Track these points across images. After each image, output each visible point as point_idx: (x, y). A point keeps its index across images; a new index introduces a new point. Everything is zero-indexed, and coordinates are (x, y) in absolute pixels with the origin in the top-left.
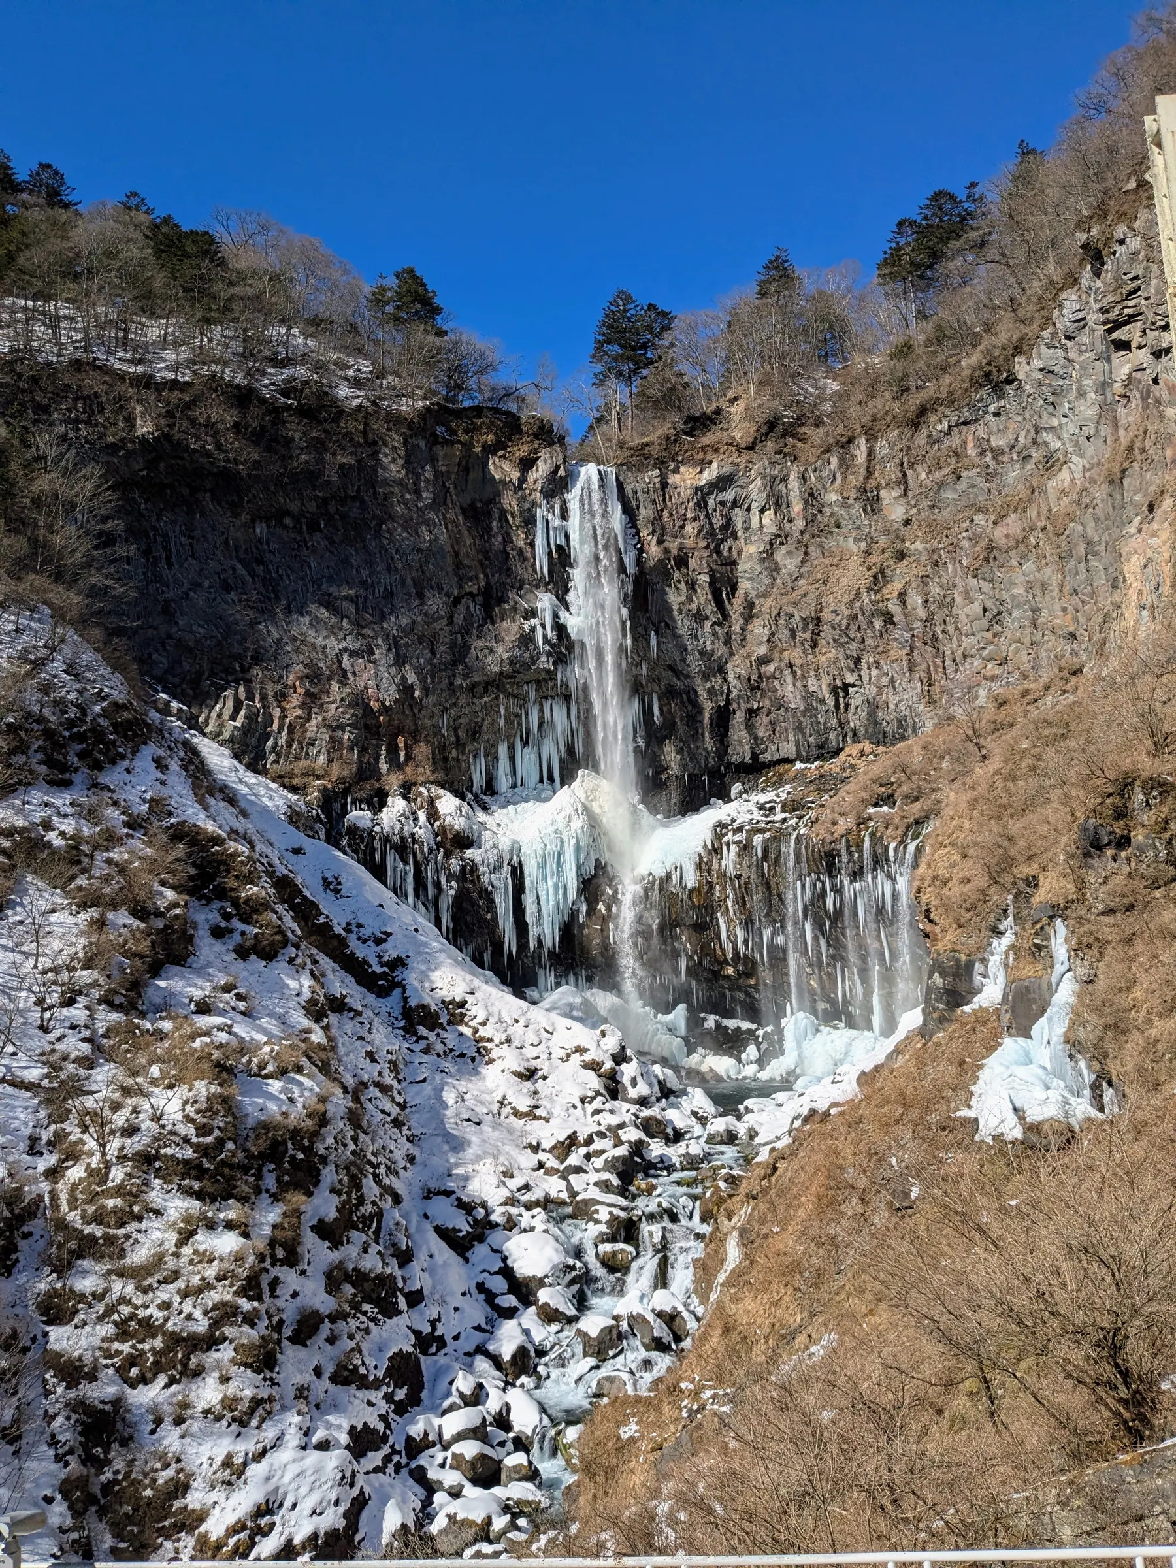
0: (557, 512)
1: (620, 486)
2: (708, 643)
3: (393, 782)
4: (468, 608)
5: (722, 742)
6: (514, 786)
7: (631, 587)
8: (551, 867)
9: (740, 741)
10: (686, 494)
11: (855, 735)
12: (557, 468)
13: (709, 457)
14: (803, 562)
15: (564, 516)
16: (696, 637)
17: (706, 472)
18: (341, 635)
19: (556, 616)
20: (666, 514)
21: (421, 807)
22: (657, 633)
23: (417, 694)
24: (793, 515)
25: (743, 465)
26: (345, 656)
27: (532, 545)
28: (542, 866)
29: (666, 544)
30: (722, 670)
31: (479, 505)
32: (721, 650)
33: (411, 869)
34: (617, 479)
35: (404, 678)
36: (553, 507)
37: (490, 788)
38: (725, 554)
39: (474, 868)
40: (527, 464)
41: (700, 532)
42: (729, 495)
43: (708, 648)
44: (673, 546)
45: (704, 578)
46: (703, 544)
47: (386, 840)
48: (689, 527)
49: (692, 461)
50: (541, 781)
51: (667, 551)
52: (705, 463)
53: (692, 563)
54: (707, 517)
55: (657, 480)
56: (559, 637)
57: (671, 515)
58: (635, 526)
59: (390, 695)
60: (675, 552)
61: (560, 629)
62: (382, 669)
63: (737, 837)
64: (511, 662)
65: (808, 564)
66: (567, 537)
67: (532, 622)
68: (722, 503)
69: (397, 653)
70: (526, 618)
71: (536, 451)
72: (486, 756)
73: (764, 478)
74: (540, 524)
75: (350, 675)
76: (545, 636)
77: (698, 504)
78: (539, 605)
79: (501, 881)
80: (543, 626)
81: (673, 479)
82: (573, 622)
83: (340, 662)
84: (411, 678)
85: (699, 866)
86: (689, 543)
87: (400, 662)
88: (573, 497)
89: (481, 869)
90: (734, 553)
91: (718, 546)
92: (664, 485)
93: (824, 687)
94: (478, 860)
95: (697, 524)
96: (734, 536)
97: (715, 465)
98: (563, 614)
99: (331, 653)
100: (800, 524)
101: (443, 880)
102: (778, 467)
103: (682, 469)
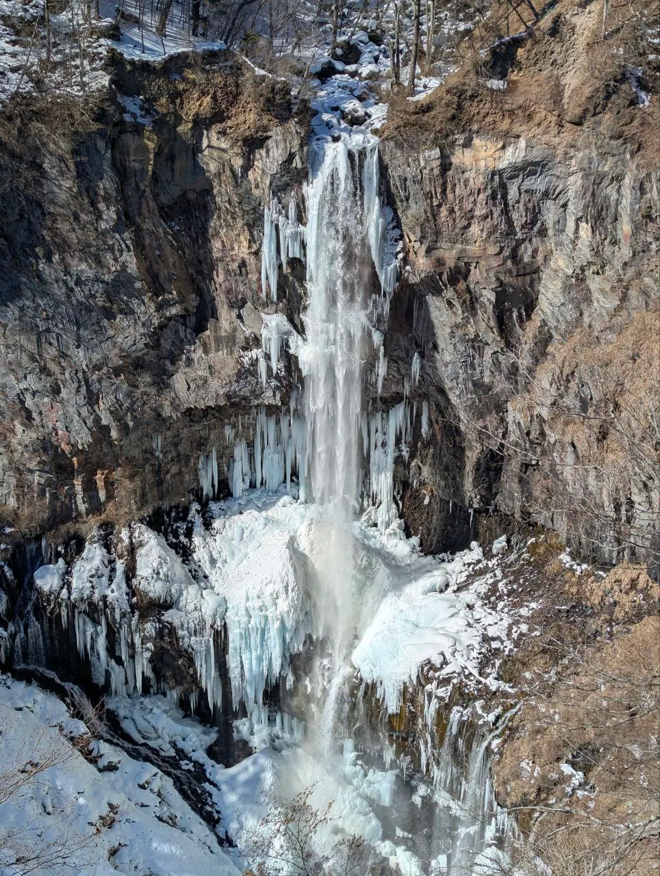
0: (292, 212)
1: (383, 169)
2: (487, 373)
3: (91, 528)
4: (177, 332)
5: (489, 489)
6: (253, 486)
7: (387, 307)
8: (255, 639)
9: (511, 494)
10: (476, 181)
11: (633, 553)
12: (291, 157)
13: (517, 128)
14: (618, 309)
15: (301, 219)
16: (473, 366)
17: (510, 150)
18: (21, 374)
19: (284, 347)
20: (444, 212)
21: (120, 557)
22: (422, 356)
23: (114, 434)
24: (620, 236)
25: (560, 152)
26: (28, 397)
27: (257, 254)
28: (246, 636)
29: (437, 254)
30: (500, 408)
31: (192, 196)
32: (501, 385)
33: (102, 629)
34: (380, 159)
35: (97, 420)
36: (285, 207)
37: (224, 490)
38: (526, 259)
39: (172, 631)
40: (253, 144)
41: (489, 235)
42: (538, 183)
43: (486, 380)
44: (449, 254)
45: (488, 296)
46: (492, 250)
47: (73, 607)
48: (475, 229)
49: (491, 131)
50: (285, 482)
51: (440, 262)
52: (508, 138)
53: (475, 275)
54: (506, 212)
55: (436, 164)
56: (288, 368)
57: (452, 211)
58: (398, 226)
59: (83, 438)
60: (450, 263)
61: (290, 361)
62: (72, 410)
63: (441, 692)
64: (228, 396)
65: (624, 313)
66: (303, 246)
67: (255, 353)
68: (530, 192)
69: (89, 391)
70: (245, 349)
71: (266, 129)
72: (220, 457)
73: (586, 176)
74: (267, 228)
75: (34, 415)
76: (269, 369)
77: (493, 197)
78: (264, 333)
79: (201, 645)
80: (268, 357)
81: (460, 157)
82: (307, 353)
83: (22, 402)
84: (106, 419)
85: (404, 692)
86: (473, 249)
87: (92, 399)
88: (313, 191)
89: (180, 633)
90: (540, 258)
91: (514, 251)
92: (445, 166)
93: (605, 493)
94: (176, 623)
95: (488, 223)
96: (543, 233)
97: (522, 143)
98: (295, 341)
99: (12, 394)
100: (625, 252)
101: (137, 641)
102: (610, 161)
103: (477, 141)
